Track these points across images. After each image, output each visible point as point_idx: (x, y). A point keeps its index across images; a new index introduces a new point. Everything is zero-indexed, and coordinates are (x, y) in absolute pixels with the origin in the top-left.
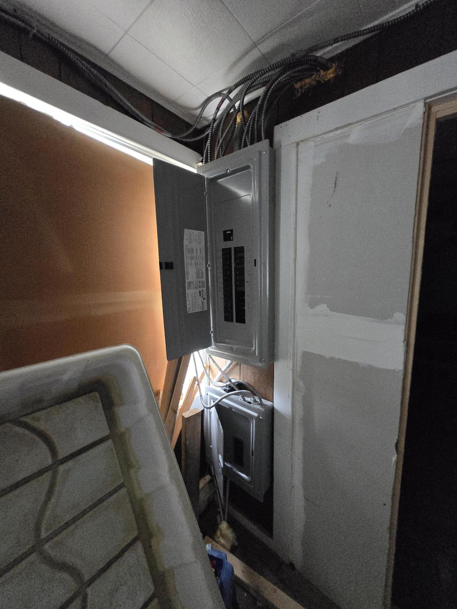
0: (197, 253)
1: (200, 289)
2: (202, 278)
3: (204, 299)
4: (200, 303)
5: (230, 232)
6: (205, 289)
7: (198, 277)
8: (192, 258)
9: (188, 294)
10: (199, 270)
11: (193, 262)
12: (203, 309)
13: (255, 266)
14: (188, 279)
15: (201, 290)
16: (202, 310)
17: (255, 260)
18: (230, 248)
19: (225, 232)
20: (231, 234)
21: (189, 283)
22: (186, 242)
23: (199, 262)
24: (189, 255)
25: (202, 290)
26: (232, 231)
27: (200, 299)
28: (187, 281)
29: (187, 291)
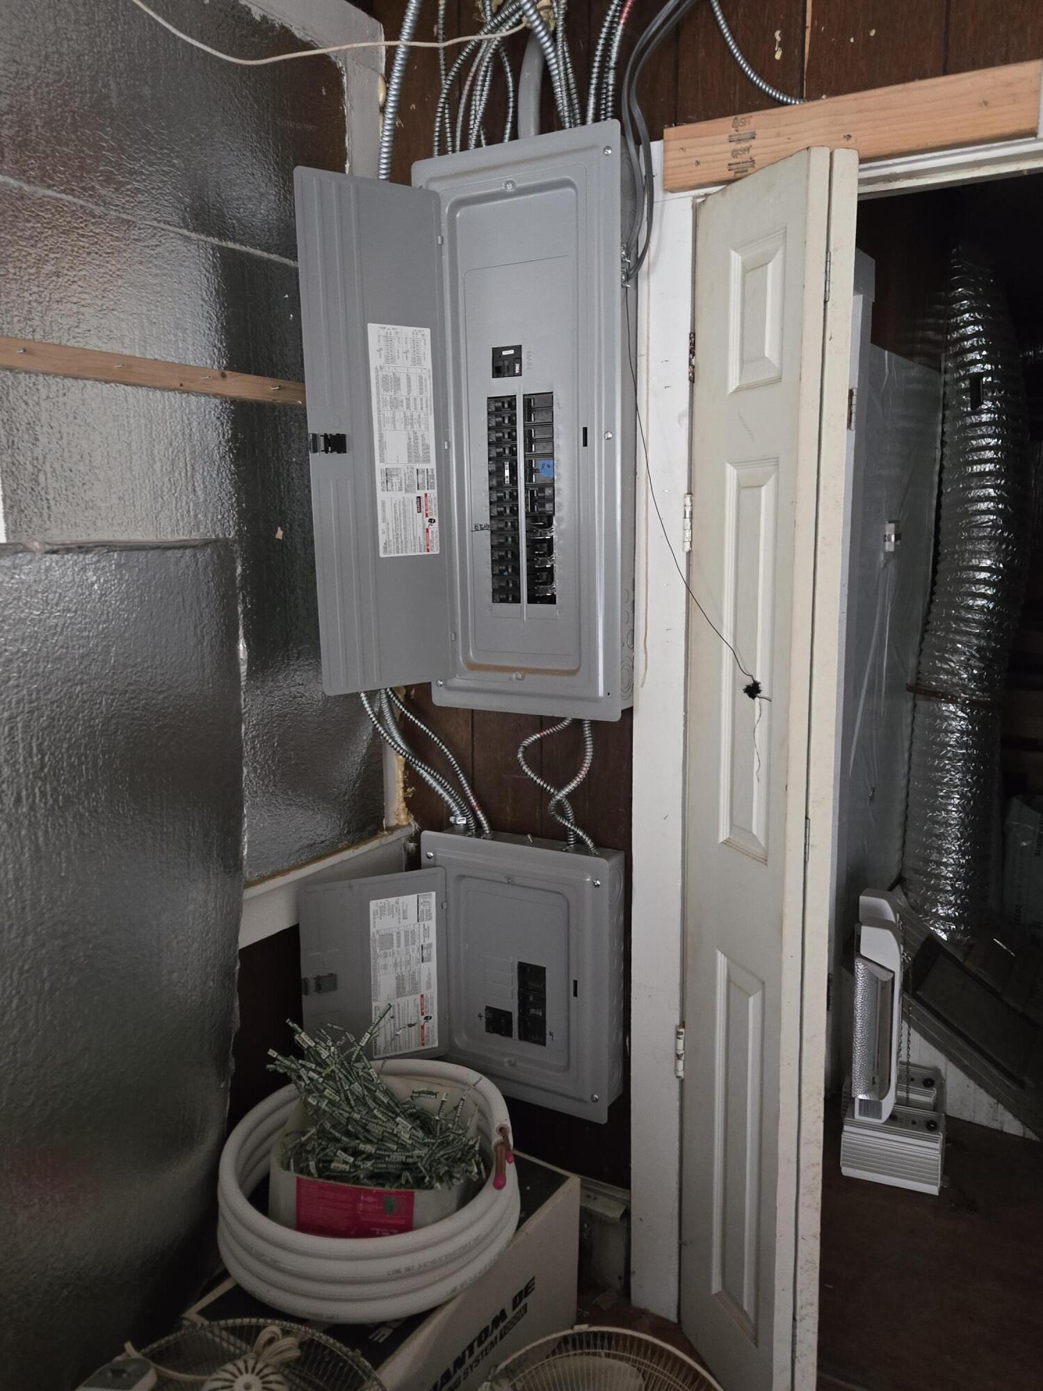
0: (409, 391)
1: (421, 493)
2: (427, 460)
3: (431, 521)
4: (420, 532)
5: (512, 352)
6: (433, 493)
7: (413, 455)
8: (395, 404)
9: (383, 503)
10: (416, 438)
11: (399, 415)
12: (428, 551)
13: (585, 444)
14: (382, 461)
15: (422, 495)
16: (426, 553)
17: (585, 430)
18: (513, 398)
19: (497, 352)
20: (517, 357)
21: (388, 474)
22: (375, 360)
23: (415, 416)
24: (388, 396)
25: (426, 495)
26: (518, 349)
27: (420, 520)
28: (379, 466)
29: (381, 495)
